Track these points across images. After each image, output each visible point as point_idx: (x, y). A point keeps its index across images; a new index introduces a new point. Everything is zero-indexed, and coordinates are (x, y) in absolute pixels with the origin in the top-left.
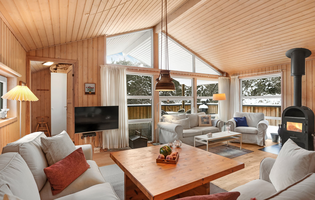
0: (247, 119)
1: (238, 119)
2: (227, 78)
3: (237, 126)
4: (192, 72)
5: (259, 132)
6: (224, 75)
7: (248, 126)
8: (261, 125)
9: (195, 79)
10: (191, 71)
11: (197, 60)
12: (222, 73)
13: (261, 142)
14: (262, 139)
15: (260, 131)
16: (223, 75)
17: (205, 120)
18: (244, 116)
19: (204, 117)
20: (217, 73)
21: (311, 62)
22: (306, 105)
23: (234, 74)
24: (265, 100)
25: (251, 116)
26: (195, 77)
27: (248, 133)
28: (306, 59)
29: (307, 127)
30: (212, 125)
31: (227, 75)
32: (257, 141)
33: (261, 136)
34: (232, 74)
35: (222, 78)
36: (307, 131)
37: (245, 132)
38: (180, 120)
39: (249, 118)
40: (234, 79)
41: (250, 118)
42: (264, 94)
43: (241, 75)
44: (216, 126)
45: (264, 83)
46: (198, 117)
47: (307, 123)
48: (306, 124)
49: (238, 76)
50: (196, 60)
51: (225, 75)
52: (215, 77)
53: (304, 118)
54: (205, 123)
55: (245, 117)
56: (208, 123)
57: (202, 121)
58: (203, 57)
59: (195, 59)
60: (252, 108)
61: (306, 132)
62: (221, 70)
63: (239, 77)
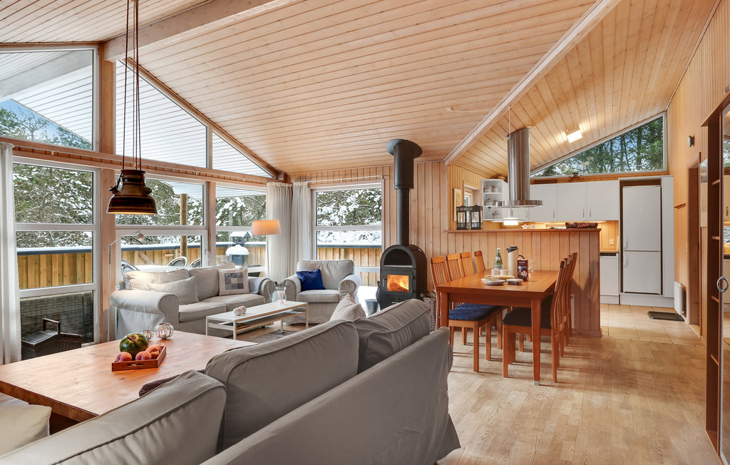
0: (322, 273)
1: (305, 274)
2: (287, 185)
3: (303, 290)
4: (205, 167)
6: (280, 179)
7: (324, 289)
8: (345, 285)
9: (211, 184)
10: (201, 163)
11: (217, 139)
12: (276, 173)
16: (277, 178)
17: (234, 281)
18: (317, 267)
19: (232, 274)
20: (263, 173)
21: (423, 166)
22: (418, 243)
23: (302, 178)
24: (371, 235)
25: (330, 266)
26: (212, 181)
27: (323, 301)
28: (415, 160)
29: (415, 281)
30: (251, 291)
31: (287, 178)
34: (297, 177)
35: (274, 184)
36: (415, 289)
37: (316, 301)
38: (172, 283)
39: (327, 271)
40: (301, 188)
41: (329, 270)
42: (371, 221)
43: (313, 181)
44: (257, 291)
45: (372, 196)
46: (218, 274)
47: (415, 275)
48: (413, 277)
49: (307, 182)
50: (214, 138)
51: (282, 179)
52: (259, 181)
53: (411, 267)
54: (234, 287)
55: (319, 270)
56: (240, 286)
57: (228, 282)
58: (231, 133)
59: (211, 136)
61: (413, 291)
62: (274, 166)
63: (309, 185)
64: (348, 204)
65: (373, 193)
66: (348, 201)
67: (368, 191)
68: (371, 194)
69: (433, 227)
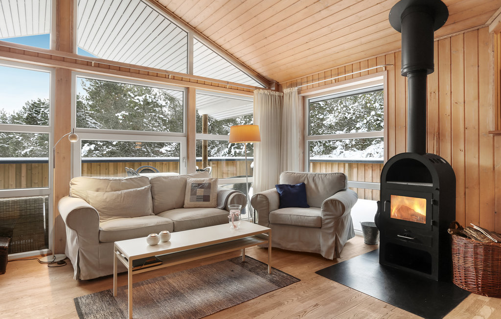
0: (307, 187)
1: (286, 188)
2: (277, 93)
3: (281, 205)
4: (185, 72)
5: (327, 221)
6: (272, 89)
7: (308, 207)
8: (331, 205)
9: (190, 89)
10: (182, 69)
11: (199, 46)
12: (268, 82)
13: (330, 248)
14: (331, 241)
15: (327, 219)
16: (268, 88)
17: (200, 192)
18: (301, 180)
19: (199, 184)
20: (254, 83)
22: (438, 151)
23: (292, 85)
24: (377, 153)
25: (317, 180)
26: (191, 86)
29: (437, 208)
30: (216, 206)
31: (278, 87)
32: (320, 245)
33: (330, 234)
34: (288, 84)
35: (266, 92)
36: (437, 219)
37: (293, 223)
39: (313, 186)
40: (290, 95)
41: (316, 185)
42: (378, 143)
43: (304, 86)
44: (222, 206)
45: (378, 122)
46: (186, 183)
47: (437, 198)
48: (434, 201)
49: (296, 88)
51: (274, 89)
52: (248, 90)
53: (431, 185)
54: (199, 199)
55: (304, 184)
56: (206, 198)
57: (193, 193)
58: (214, 37)
60: (347, 165)
61: (434, 223)
62: (265, 74)
63: (299, 92)
64: (358, 129)
65: (380, 119)
66: (358, 126)
67: (375, 118)
68: (378, 120)
69: (465, 128)
